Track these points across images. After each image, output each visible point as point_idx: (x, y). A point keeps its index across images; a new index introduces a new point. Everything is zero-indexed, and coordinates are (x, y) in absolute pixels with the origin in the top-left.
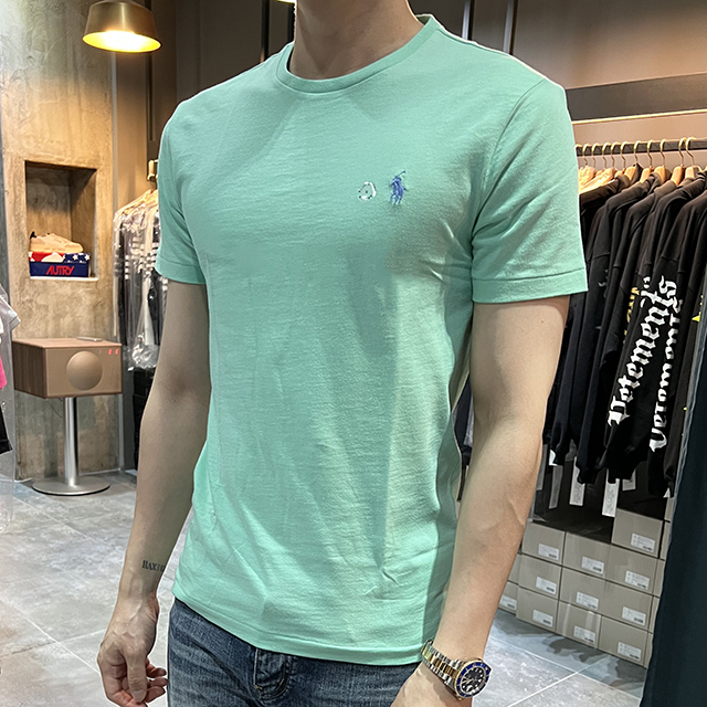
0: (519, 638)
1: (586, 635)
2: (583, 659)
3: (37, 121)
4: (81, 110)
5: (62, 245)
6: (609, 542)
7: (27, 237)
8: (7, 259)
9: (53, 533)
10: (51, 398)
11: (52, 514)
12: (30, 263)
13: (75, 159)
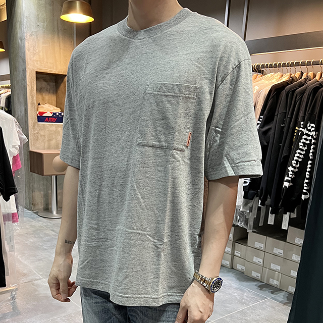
0: (245, 283)
1: (275, 282)
2: (272, 293)
3: (41, 54)
4: (60, 49)
5: (52, 109)
6: (285, 241)
7: (36, 105)
8: (27, 115)
9: (45, 234)
10: (45, 175)
11: (45, 226)
12: (38, 116)
13: (58, 71)
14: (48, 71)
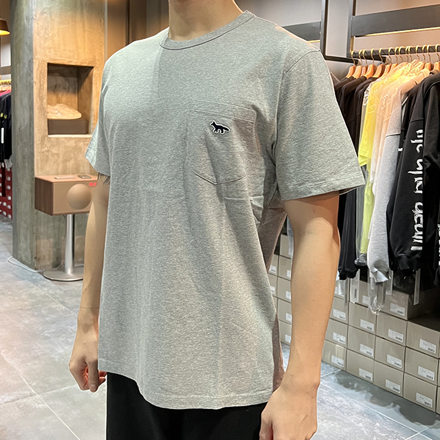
3: (56, 38)
4: (85, 30)
8: (33, 125)
9: (50, 309)
13: (80, 61)
14: (66, 62)
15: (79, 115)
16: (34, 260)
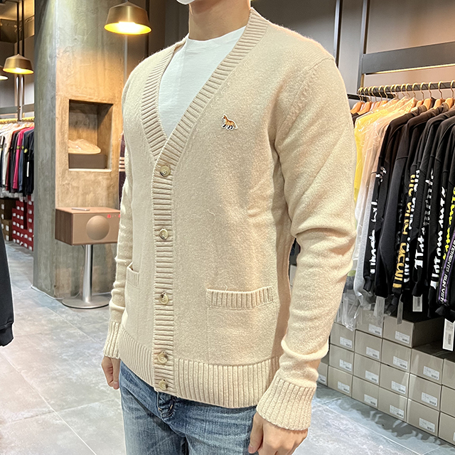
3: (78, 76)
4: (105, 69)
8: (55, 158)
9: (68, 334)
13: (100, 98)
14: (87, 99)
15: (98, 151)
16: (53, 288)
